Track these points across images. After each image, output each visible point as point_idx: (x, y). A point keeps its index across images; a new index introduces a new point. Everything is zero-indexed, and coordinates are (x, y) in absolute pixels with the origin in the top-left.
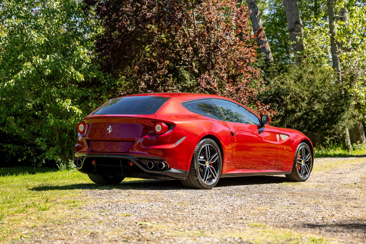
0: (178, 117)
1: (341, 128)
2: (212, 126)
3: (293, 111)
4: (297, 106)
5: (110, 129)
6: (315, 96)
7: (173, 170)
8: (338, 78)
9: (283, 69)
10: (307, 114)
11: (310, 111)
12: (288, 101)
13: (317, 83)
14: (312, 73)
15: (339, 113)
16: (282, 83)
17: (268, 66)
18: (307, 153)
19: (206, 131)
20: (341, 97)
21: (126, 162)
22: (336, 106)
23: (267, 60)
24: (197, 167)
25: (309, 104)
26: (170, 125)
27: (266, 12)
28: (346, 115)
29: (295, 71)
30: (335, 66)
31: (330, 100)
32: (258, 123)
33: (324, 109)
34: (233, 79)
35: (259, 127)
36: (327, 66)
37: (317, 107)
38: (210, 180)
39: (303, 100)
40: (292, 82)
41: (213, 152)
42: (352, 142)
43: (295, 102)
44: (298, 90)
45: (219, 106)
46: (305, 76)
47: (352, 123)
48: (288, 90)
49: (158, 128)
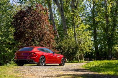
0: (36, 52)
1: (77, 56)
2: (43, 53)
3: (64, 51)
4: (65, 50)
5: (22, 54)
6: (70, 47)
7: (35, 62)
8: (76, 42)
9: (62, 40)
10: (68, 52)
11: (68, 51)
12: (63, 48)
13: (70, 44)
14: (69, 41)
15: (76, 52)
16: (61, 44)
17: (58, 39)
18: (64, 60)
19: (42, 54)
20: (77, 47)
21: (26, 60)
22: (75, 50)
23: (58, 38)
24: (40, 62)
25: (68, 49)
26: (35, 53)
27: (58, 23)
28: (78, 52)
29: (65, 41)
30: (75, 39)
31: (74, 48)
32: (53, 53)
33: (72, 51)
34: (48, 43)
35: (53, 54)
36: (73, 39)
37: (70, 50)
38: (43, 64)
39: (67, 48)
40: (64, 44)
41: (43, 59)
42: (80, 60)
43: (64, 49)
44: (65, 46)
45: (45, 49)
46: (67, 42)
47: (80, 54)
48: (63, 46)
49: (32, 54)
